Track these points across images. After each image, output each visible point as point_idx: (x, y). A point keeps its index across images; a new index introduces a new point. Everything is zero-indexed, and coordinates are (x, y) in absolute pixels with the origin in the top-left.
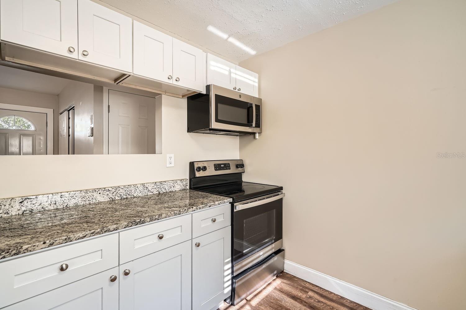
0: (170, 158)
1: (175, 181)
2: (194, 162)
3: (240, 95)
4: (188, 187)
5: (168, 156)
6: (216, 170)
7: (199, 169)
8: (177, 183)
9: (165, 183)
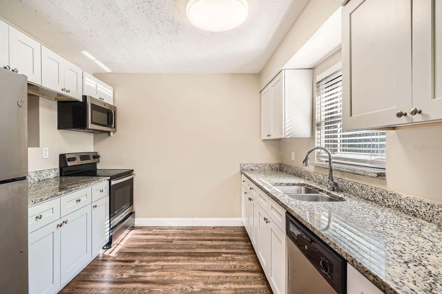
0: (46, 151)
1: (50, 170)
2: (65, 154)
3: (105, 104)
4: (59, 175)
5: (44, 149)
6: (81, 160)
7: (70, 160)
8: (51, 172)
9: (43, 172)
